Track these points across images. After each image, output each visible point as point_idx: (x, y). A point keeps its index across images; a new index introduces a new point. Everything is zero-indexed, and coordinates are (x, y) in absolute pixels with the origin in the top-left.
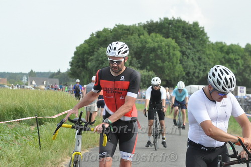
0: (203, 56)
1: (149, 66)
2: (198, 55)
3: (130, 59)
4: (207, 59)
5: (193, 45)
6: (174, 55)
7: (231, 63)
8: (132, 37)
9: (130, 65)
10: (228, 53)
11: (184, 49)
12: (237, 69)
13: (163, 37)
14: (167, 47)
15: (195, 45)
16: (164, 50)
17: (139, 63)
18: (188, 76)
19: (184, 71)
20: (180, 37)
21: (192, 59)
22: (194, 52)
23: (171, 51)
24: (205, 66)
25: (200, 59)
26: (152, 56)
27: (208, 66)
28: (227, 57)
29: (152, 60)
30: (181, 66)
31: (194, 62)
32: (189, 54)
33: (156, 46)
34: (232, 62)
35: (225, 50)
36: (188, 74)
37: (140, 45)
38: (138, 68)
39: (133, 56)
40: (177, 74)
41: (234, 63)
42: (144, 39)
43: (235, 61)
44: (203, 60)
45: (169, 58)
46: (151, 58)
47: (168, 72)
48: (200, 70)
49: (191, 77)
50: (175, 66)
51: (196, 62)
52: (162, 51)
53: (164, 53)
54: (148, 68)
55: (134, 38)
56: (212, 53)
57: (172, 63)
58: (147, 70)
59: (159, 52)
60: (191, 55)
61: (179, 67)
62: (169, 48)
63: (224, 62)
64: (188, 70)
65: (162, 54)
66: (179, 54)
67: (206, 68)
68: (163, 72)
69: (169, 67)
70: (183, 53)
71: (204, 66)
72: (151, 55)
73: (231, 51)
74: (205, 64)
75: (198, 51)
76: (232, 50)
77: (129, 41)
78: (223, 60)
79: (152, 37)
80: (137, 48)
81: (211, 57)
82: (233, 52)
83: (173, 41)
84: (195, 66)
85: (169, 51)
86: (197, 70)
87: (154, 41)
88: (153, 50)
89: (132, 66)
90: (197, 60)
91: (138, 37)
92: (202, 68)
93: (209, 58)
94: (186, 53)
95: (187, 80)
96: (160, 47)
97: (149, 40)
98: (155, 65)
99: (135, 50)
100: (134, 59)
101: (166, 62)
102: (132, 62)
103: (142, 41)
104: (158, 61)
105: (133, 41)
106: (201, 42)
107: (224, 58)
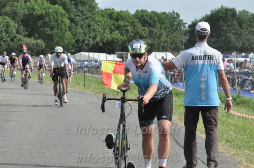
0: (92, 23)
1: (37, 33)
2: (87, 21)
3: (17, 27)
4: (96, 26)
5: (82, 12)
6: (62, 22)
7: (120, 30)
8: (18, 4)
9: (17, 33)
10: (117, 20)
11: (73, 16)
12: (127, 35)
13: (50, 4)
14: (54, 14)
15: (84, 12)
16: (51, 17)
17: (26, 31)
18: (78, 44)
19: (74, 38)
20: (68, 4)
21: (82, 26)
22: (84, 18)
23: (60, 18)
24: (95, 33)
25: (89, 26)
26: (40, 24)
27: (97, 33)
28: (116, 23)
29: (40, 27)
30: (70, 33)
31: (83, 29)
32: (78, 21)
33: (44, 14)
34: (122, 29)
35: (114, 17)
36: (77, 41)
37: (27, 12)
38: (25, 36)
39: (21, 23)
40: (66, 42)
41: (123, 29)
42: (31, 6)
43: (124, 28)
44: (92, 27)
45: (58, 25)
46: (39, 25)
47: (57, 40)
48: (90, 37)
49: (80, 45)
50: (64, 34)
51: (86, 29)
52: (50, 18)
53: (52, 20)
54: (37, 35)
55: (21, 5)
56: (101, 19)
57: (61, 30)
58: (35, 37)
59: (47, 19)
60: (80, 22)
61: (68, 35)
62: (57, 15)
63: (114, 29)
64: (77, 37)
65: (50, 22)
66: (67, 21)
67: (96, 35)
68: (52, 40)
69: (58, 34)
70: (72, 20)
71: (93, 33)
72: (39, 22)
73: (120, 17)
74: (94, 30)
75: (87, 18)
76: (122, 17)
77: (16, 8)
78: (113, 27)
79: (38, 3)
80: (24, 15)
81: (100, 24)
82: (122, 19)
83: (61, 8)
84: (84, 33)
85: (57, 17)
86: (87, 38)
87: (41, 8)
88: (41, 17)
89: (19, 34)
90: (86, 27)
91: (24, 4)
92: (92, 34)
93: (98, 25)
94: (75, 20)
95: (77, 47)
96: (48, 14)
97: (37, 7)
98: (44, 32)
99: (22, 17)
100: (21, 27)
101: (55, 30)
102: (20, 30)
103: (28, 8)
104: (46, 29)
105: (19, 8)
106: (90, 8)
107: (114, 24)
